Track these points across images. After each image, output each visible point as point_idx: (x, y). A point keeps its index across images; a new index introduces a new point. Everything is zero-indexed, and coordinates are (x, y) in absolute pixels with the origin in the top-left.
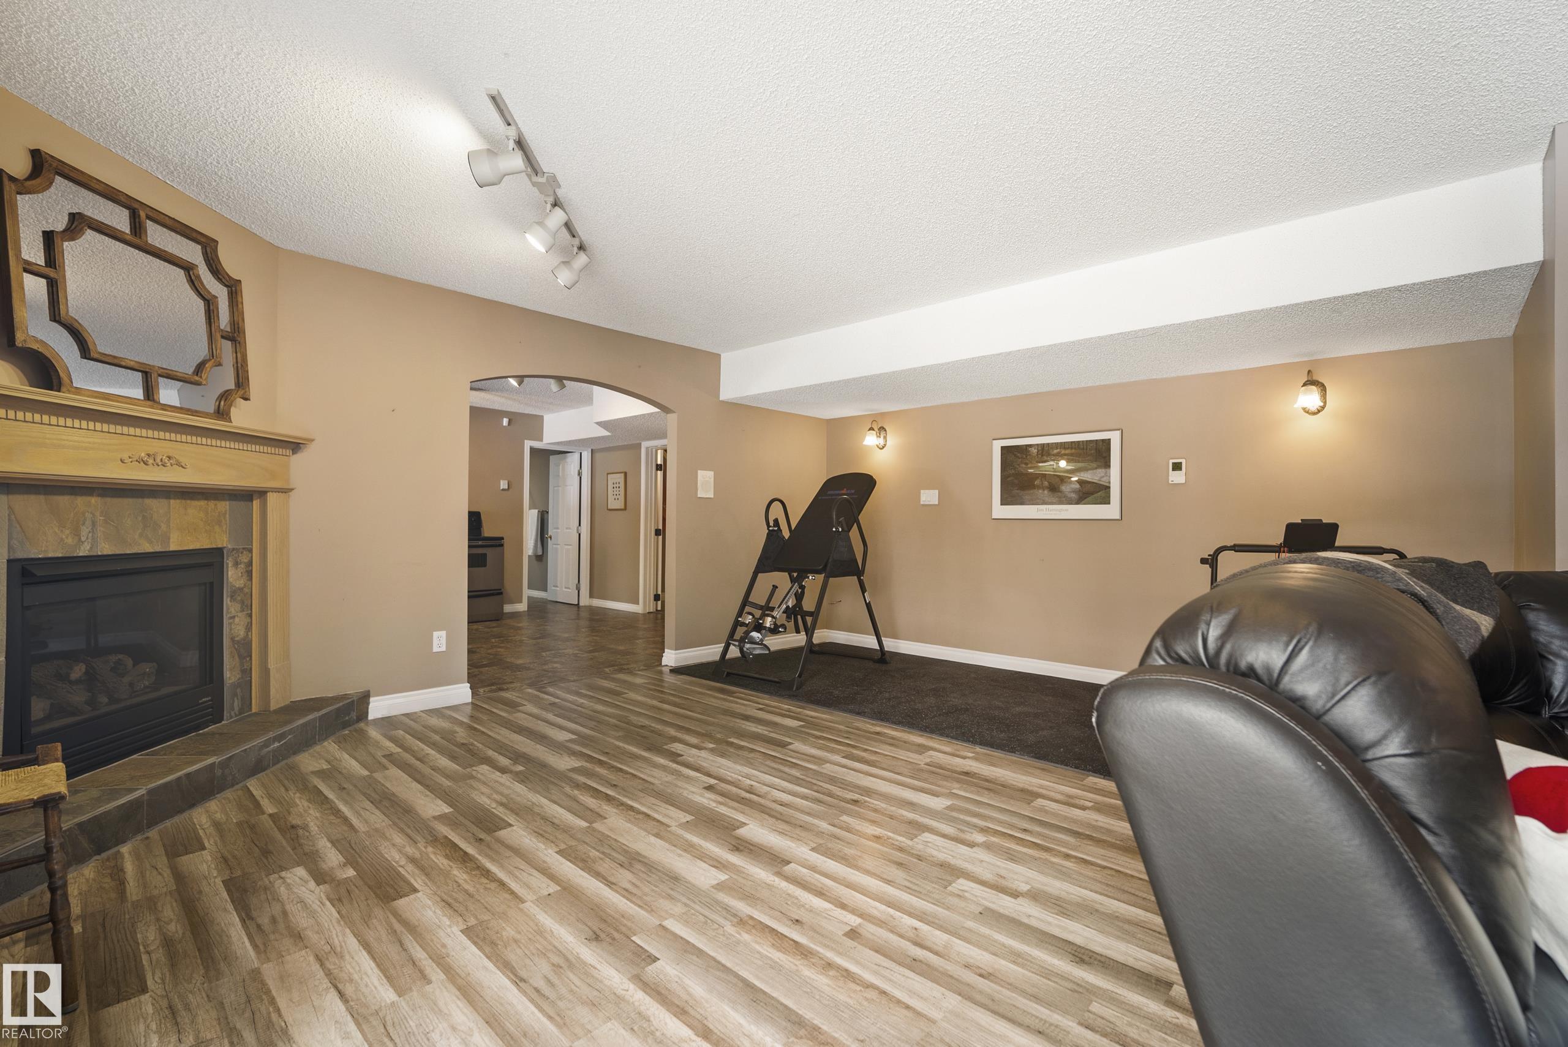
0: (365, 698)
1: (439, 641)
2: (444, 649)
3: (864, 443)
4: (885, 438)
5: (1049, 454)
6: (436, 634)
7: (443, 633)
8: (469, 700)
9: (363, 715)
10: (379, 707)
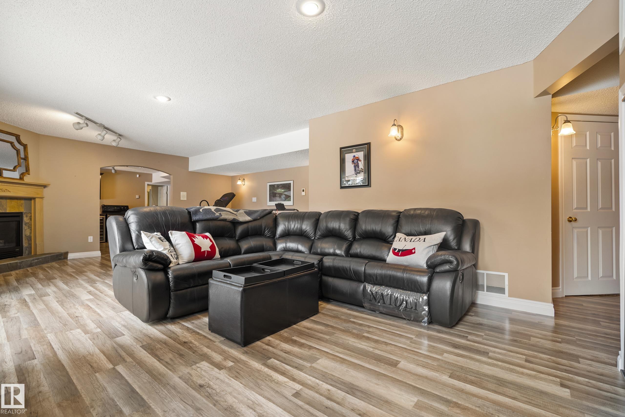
0: (66, 254)
1: (90, 239)
2: (92, 241)
3: (237, 183)
4: (244, 182)
5: (279, 187)
6: (89, 237)
7: (92, 237)
8: (100, 256)
9: (66, 258)
10: (71, 256)
